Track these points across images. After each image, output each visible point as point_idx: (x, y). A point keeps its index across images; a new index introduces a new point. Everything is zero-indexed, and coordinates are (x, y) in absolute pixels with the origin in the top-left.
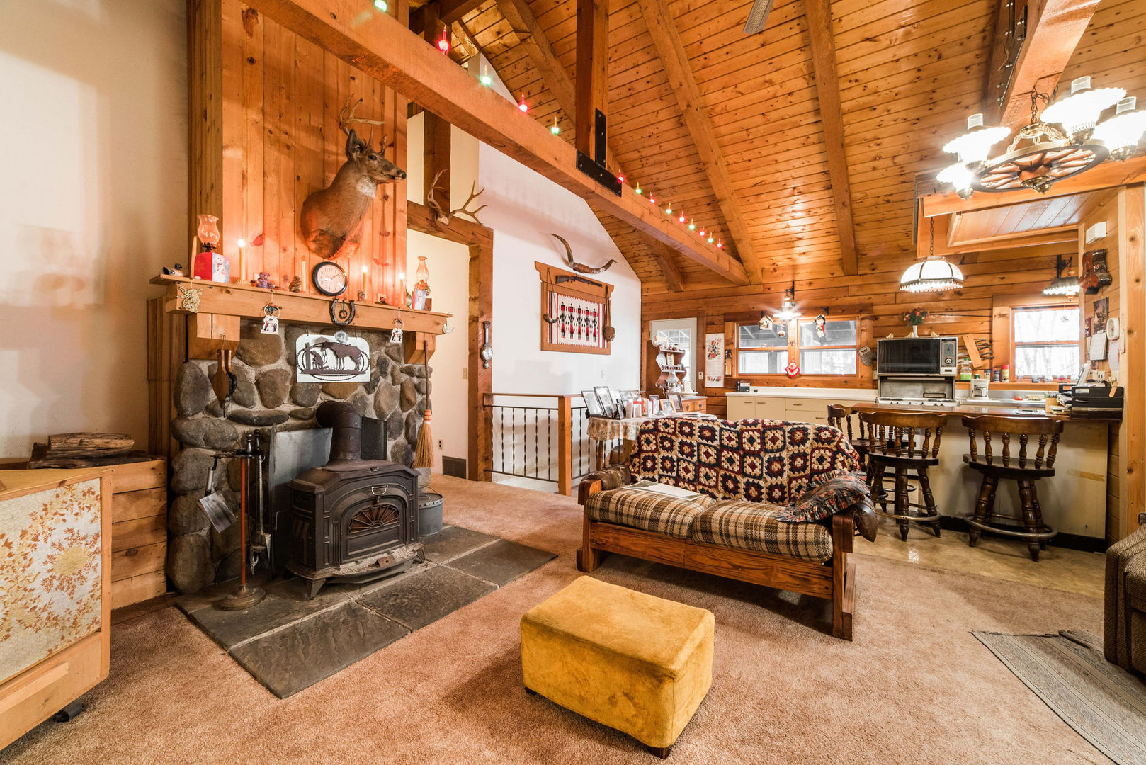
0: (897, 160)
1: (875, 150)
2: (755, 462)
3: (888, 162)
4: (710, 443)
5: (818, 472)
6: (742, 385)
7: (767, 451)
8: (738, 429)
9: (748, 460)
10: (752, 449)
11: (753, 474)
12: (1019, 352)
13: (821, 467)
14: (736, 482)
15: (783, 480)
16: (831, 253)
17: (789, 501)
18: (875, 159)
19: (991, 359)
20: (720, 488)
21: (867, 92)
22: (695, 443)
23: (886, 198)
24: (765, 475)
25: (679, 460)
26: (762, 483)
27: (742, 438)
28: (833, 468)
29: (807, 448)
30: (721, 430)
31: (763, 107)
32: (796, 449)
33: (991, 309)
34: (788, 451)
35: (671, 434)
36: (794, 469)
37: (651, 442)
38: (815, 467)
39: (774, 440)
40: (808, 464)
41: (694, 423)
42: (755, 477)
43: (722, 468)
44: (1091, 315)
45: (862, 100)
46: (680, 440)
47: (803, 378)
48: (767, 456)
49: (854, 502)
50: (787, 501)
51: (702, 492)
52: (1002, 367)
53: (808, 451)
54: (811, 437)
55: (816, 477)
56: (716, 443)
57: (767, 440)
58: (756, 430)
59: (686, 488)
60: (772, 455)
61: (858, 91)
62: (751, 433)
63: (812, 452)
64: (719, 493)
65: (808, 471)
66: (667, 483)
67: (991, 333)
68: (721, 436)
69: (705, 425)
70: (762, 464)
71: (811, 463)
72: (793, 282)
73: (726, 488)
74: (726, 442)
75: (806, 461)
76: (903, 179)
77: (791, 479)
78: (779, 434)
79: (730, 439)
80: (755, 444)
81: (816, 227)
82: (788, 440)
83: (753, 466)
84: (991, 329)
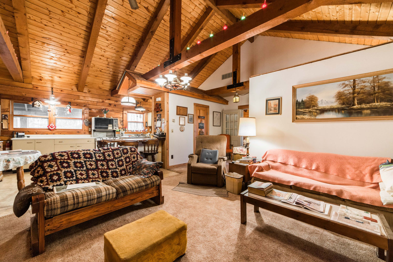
0: (108, 60)
1: (103, 53)
2: (113, 163)
3: (105, 59)
4: (91, 160)
5: (134, 162)
6: (19, 134)
7: (116, 158)
8: (102, 152)
9: (110, 163)
10: (110, 158)
11: (113, 168)
13: (134, 160)
14: (107, 173)
15: (124, 167)
17: (128, 174)
18: (102, 56)
19: (123, 125)
20: (100, 177)
21: (107, 33)
22: (83, 161)
23: (101, 70)
24: (118, 167)
25: (75, 171)
26: (117, 170)
27: (105, 155)
28: (138, 159)
29: (129, 155)
30: (95, 153)
32: (126, 156)
33: (123, 111)
34: (123, 157)
35: (67, 159)
36: (127, 162)
37: (53, 166)
38: (133, 160)
39: (117, 154)
40: (131, 160)
41: (80, 152)
42: (114, 169)
43: (99, 169)
44: (156, 117)
45: (104, 35)
46: (73, 161)
47: (58, 130)
48: (117, 160)
49: (161, 166)
50: (127, 174)
51: (92, 181)
52: (126, 128)
53: (130, 156)
54: (129, 151)
55: (134, 163)
56: (94, 159)
57: (115, 154)
58: (110, 151)
59: (83, 183)
60: (118, 159)
61: (105, 32)
62: (108, 153)
63: (131, 156)
64: (100, 179)
65: (131, 162)
66: (71, 184)
67: (123, 118)
68: (95, 156)
69: (86, 152)
70: (115, 163)
71: (132, 159)
72: (52, 88)
73: (103, 176)
74: (98, 158)
75: (130, 159)
76: (108, 66)
77: (126, 166)
78: (119, 151)
79: (99, 156)
80: (111, 156)
81: (70, 69)
82: (122, 153)
83: (112, 165)
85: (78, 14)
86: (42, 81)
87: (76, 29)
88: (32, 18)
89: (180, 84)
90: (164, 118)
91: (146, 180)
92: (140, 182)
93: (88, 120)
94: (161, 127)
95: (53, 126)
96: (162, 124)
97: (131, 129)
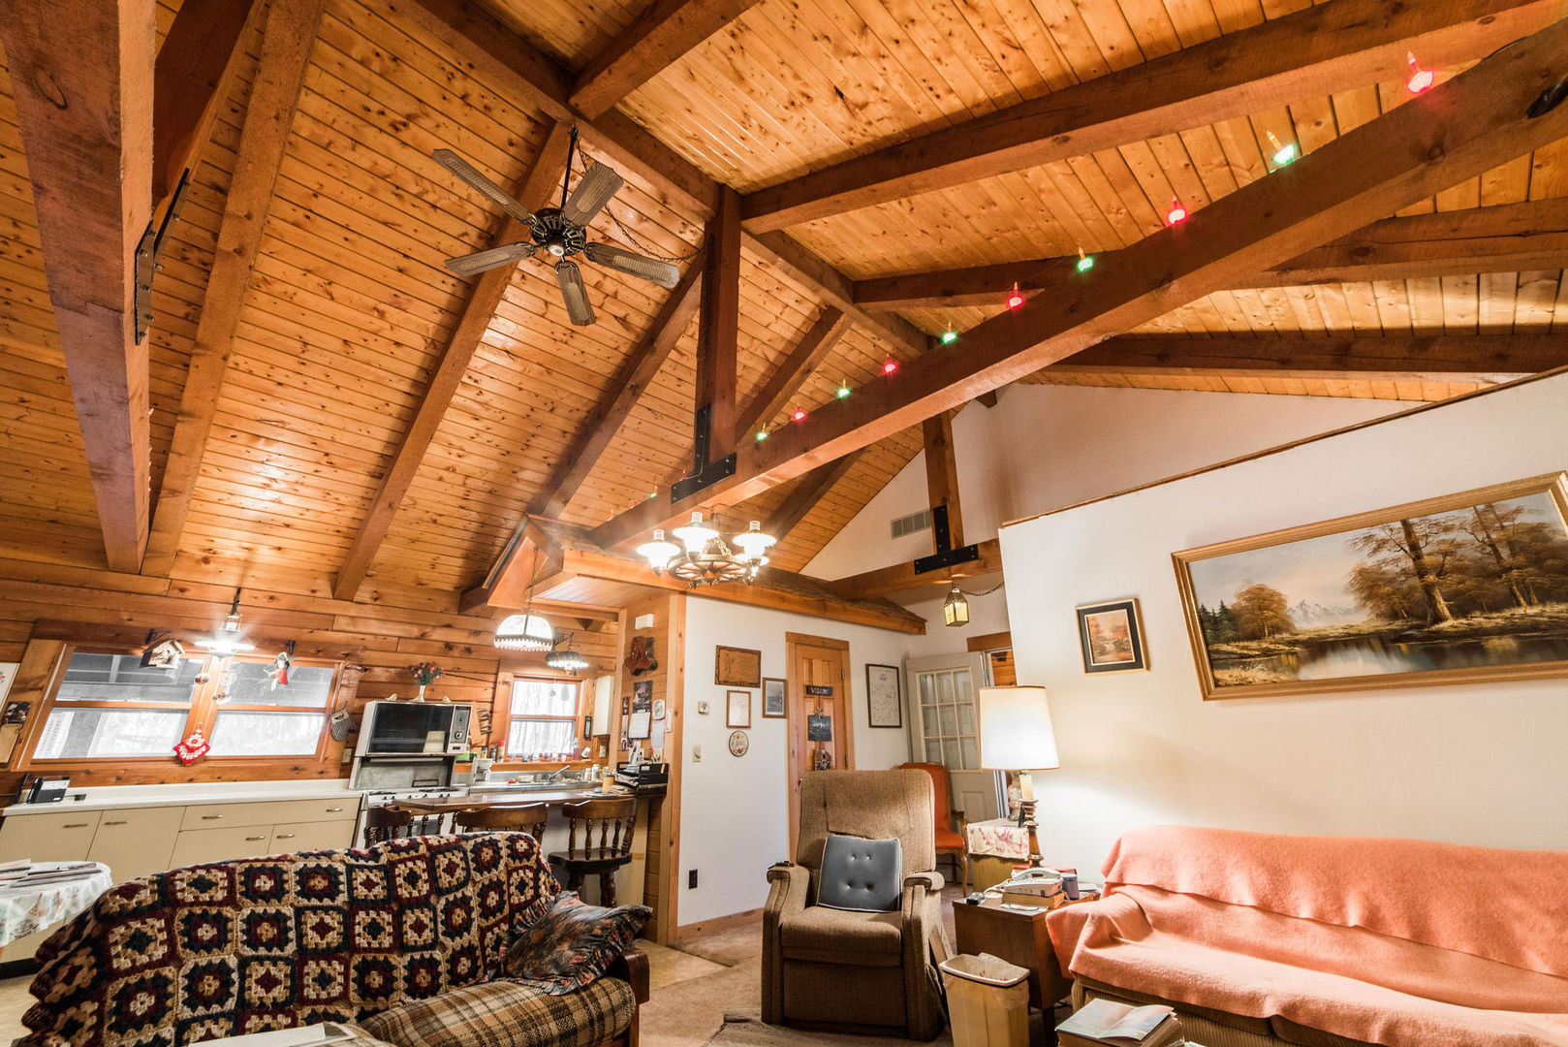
0: (469, 481)
1: (453, 460)
2: (422, 917)
3: (459, 480)
4: (327, 902)
5: (519, 908)
7: (440, 892)
8: (383, 860)
9: (410, 918)
10: (415, 894)
11: (421, 942)
12: (515, 726)
13: (523, 899)
14: (387, 969)
15: (471, 937)
16: (324, 561)
17: (485, 973)
18: (447, 469)
19: (489, 733)
20: (353, 996)
21: (479, 398)
22: (288, 911)
23: (434, 517)
24: (442, 938)
25: (244, 963)
26: (438, 955)
27: (394, 877)
28: (537, 895)
29: (499, 873)
30: (350, 869)
31: (352, 335)
32: (485, 878)
33: (497, 674)
34: (475, 883)
35: (221, 904)
36: (487, 912)
37: (150, 940)
38: (515, 900)
39: (451, 869)
40: (506, 898)
41: (284, 866)
42: (425, 947)
43: (357, 949)
44: (630, 694)
45: (469, 403)
46: (246, 912)
47: (212, 764)
48: (443, 901)
49: (640, 926)
50: (480, 972)
51: (311, 1020)
52: (499, 744)
53: (503, 877)
54: (504, 852)
55: (518, 916)
56: (342, 899)
57: (440, 872)
58: (418, 858)
59: (267, 1028)
60: (451, 898)
61: (472, 394)
62: (410, 864)
63: (509, 879)
64: (351, 1006)
65: (506, 910)
66: (209, 1036)
67: (492, 703)
68: (350, 881)
69: (312, 864)
70: (434, 920)
71: (510, 896)
72: (239, 590)
73: (365, 991)
74: (361, 892)
75: (501, 894)
76: (464, 503)
77: (483, 932)
78: (457, 858)
79: (369, 884)
80: (420, 883)
81: (324, 518)
82: (472, 865)
83: (419, 927)
84: (493, 698)
85: (394, 349)
86: (211, 566)
87: (376, 391)
88: (242, 366)
89: (731, 563)
90: (664, 698)
91: (566, 1007)
92: (538, 1017)
93: (346, 716)
94: (649, 737)
95: (201, 741)
96: (654, 725)
97: (519, 752)
